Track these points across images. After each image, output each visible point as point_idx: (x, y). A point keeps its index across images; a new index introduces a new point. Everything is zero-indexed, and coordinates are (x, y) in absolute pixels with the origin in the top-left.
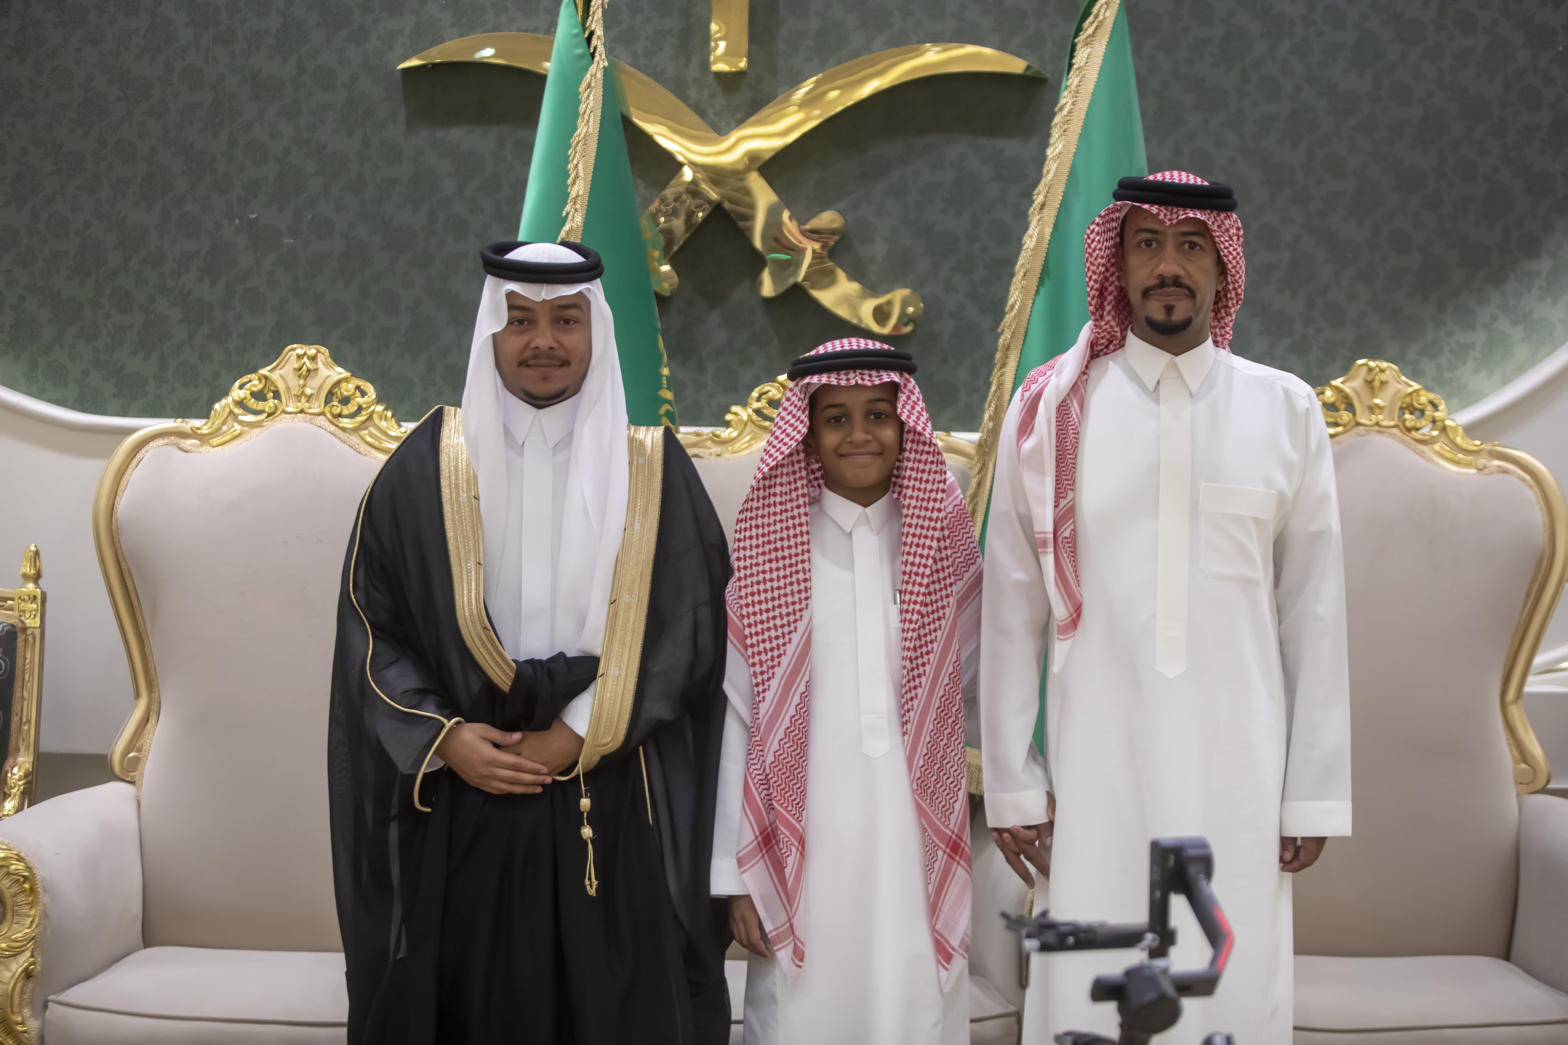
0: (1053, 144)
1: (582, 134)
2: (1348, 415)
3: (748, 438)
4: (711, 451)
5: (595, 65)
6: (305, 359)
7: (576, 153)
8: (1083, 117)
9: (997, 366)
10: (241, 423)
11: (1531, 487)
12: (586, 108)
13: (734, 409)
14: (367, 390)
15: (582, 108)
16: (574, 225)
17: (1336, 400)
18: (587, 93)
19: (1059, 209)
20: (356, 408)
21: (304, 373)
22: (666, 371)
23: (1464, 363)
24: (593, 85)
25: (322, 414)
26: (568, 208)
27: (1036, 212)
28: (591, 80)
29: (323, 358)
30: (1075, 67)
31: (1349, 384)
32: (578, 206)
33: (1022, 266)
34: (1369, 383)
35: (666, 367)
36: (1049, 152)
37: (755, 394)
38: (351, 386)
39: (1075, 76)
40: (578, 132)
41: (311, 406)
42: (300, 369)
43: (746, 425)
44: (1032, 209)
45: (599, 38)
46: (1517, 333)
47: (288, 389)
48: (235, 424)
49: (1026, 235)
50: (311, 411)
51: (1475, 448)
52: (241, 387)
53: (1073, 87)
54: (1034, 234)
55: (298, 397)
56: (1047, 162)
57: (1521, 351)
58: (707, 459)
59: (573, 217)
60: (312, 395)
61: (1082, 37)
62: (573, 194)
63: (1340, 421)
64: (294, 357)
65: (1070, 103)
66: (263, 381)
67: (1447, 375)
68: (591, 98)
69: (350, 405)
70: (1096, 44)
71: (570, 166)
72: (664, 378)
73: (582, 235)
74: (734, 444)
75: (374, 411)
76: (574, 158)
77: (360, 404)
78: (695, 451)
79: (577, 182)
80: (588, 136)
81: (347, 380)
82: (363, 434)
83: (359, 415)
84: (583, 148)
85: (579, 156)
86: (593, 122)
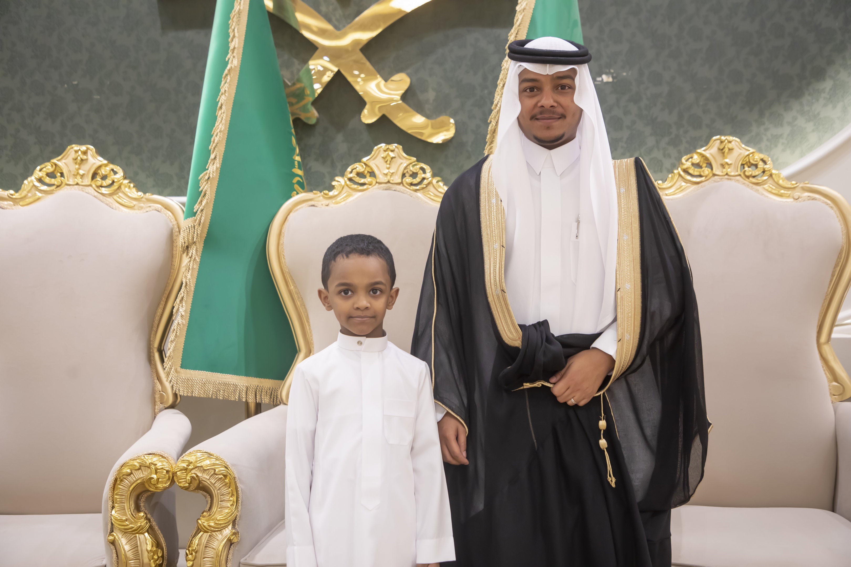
0: (521, 2)
2: (708, 170)
3: (345, 195)
4: (322, 203)
6: (80, 153)
9: (488, 143)
10: (41, 191)
11: (831, 207)
13: (337, 178)
14: (118, 171)
16: (233, 66)
17: (700, 161)
20: (111, 182)
21: (79, 161)
22: (298, 158)
23: (776, 146)
25: (90, 185)
26: (229, 56)
29: (91, 153)
31: (708, 151)
32: (235, 54)
33: (502, 79)
34: (721, 150)
35: (298, 155)
36: (518, 8)
37: (349, 169)
38: (108, 169)
40: (234, 10)
41: (83, 181)
42: (76, 159)
43: (343, 188)
46: (810, 126)
47: (70, 171)
48: (37, 193)
49: (504, 61)
50: (83, 184)
51: (792, 186)
52: (41, 170)
55: (75, 176)
56: (516, 15)
57: (812, 138)
58: (320, 208)
59: (232, 61)
60: (84, 174)
62: (232, 48)
63: (702, 174)
64: (74, 152)
66: (54, 166)
69: (107, 180)
71: (230, 30)
72: (296, 162)
73: (239, 73)
74: (337, 199)
75: (121, 184)
76: (232, 25)
77: (113, 179)
78: (312, 203)
79: (234, 40)
80: (241, 12)
81: (106, 165)
82: (115, 197)
83: (113, 186)
84: (238, 19)
85: (236, 25)
86: (244, 4)
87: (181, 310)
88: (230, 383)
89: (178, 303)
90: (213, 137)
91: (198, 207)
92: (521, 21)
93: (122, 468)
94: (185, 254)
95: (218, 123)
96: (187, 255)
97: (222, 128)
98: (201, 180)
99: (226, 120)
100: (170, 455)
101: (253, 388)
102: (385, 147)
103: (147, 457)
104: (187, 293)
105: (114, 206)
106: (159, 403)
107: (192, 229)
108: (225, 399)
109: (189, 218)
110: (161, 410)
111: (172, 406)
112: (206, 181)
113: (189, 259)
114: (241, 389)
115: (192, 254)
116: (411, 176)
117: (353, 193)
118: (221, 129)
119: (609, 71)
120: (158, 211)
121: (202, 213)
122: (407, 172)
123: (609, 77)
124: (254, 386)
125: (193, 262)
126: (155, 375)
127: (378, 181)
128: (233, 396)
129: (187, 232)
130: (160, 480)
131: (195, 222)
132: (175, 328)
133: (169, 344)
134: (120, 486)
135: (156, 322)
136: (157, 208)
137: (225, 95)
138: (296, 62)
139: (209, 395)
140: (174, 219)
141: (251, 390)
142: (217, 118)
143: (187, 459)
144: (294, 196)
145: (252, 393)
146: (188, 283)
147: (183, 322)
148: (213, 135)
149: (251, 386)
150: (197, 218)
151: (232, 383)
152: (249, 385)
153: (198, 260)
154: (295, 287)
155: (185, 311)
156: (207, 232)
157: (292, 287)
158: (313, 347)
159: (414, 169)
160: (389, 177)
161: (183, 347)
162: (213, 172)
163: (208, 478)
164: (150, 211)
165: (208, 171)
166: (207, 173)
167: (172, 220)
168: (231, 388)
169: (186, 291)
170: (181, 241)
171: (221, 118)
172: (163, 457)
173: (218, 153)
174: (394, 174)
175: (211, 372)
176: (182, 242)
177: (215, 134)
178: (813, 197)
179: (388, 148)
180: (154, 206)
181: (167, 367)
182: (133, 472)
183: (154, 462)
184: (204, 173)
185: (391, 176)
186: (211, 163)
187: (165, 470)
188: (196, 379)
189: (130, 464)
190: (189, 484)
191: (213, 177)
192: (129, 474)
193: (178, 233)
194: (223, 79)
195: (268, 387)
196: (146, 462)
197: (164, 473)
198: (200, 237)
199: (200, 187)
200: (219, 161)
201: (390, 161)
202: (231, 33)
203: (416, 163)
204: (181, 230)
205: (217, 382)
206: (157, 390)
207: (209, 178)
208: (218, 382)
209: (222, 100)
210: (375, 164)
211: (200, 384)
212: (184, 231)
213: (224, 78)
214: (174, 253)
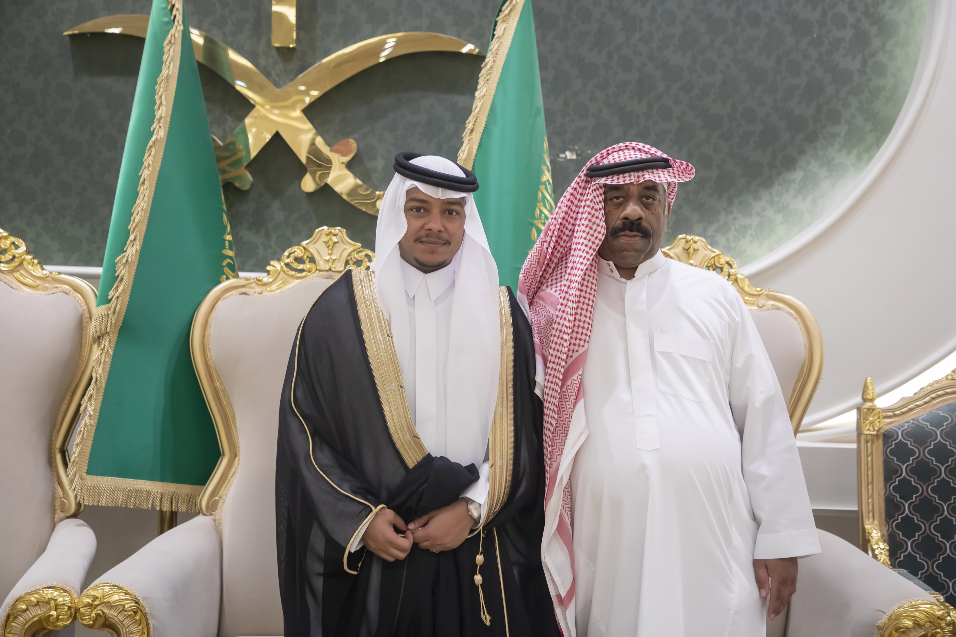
0: (480, 88)
1: (165, 75)
3: (281, 282)
4: (255, 290)
5: (174, 28)
7: (160, 88)
8: (500, 71)
11: (795, 318)
12: (168, 57)
13: (272, 263)
14: (20, 245)
15: (165, 57)
16: (158, 137)
18: (168, 47)
19: (483, 133)
20: (11, 257)
22: (229, 237)
23: (744, 237)
24: (173, 41)
26: (154, 125)
27: (467, 135)
28: (171, 38)
30: (495, 37)
31: (672, 251)
32: (161, 124)
34: (686, 250)
35: (229, 234)
36: (477, 94)
37: (286, 253)
38: (8, 242)
39: (495, 42)
40: (162, 74)
43: (279, 274)
44: (465, 133)
45: (177, 9)
46: (779, 218)
49: (460, 150)
51: (757, 293)
53: (494, 50)
54: (465, 149)
56: (475, 101)
57: (781, 230)
58: (252, 296)
59: (158, 131)
61: (502, 15)
62: (158, 116)
65: (492, 61)
67: (733, 245)
68: (171, 50)
69: (6, 255)
70: (510, 21)
71: (157, 97)
72: (227, 242)
73: (166, 145)
74: (271, 286)
75: (24, 259)
76: (159, 91)
77: (14, 254)
78: (244, 290)
79: (161, 108)
80: (169, 77)
81: (6, 238)
82: (17, 275)
83: (14, 262)
84: (165, 85)
85: (163, 91)
86: (173, 68)
87: (89, 409)
88: (142, 490)
89: (86, 400)
90: (133, 216)
91: (113, 294)
92: (480, 109)
93: (17, 603)
94: (96, 345)
95: (140, 200)
96: (99, 345)
97: (144, 205)
98: (118, 264)
99: (148, 197)
100: (72, 588)
101: (168, 495)
102: (328, 231)
103: (46, 590)
104: (97, 390)
105: (14, 285)
106: (59, 511)
107: (105, 318)
108: (136, 507)
109: (103, 305)
110: (61, 520)
111: (74, 516)
112: (123, 265)
113: (101, 351)
114: (155, 496)
115: (105, 345)
116: (354, 263)
117: (290, 280)
118: (143, 207)
119: (574, 147)
120: (66, 293)
121: (118, 300)
122: (351, 259)
123: (573, 154)
124: (170, 492)
125: (106, 354)
126: (56, 479)
127: (318, 268)
128: (145, 503)
129: (100, 321)
130: (60, 617)
131: (110, 311)
132: (82, 429)
133: (74, 447)
134: (13, 624)
135: (60, 419)
136: (65, 289)
137: (149, 170)
138: (229, 119)
139: (118, 504)
140: (84, 303)
141: (166, 497)
142: (138, 195)
143: (93, 593)
144: (224, 281)
145: (167, 500)
146: (99, 379)
147: (91, 423)
148: (133, 214)
149: (166, 492)
150: (112, 306)
151: (145, 490)
152: (165, 492)
153: (111, 352)
154: (221, 384)
155: (94, 410)
156: (123, 321)
157: (218, 384)
158: (239, 451)
159: (358, 255)
160: (330, 264)
161: (90, 450)
162: (132, 255)
163: (116, 615)
164: (57, 293)
165: (126, 254)
166: (125, 256)
167: (82, 305)
168: (144, 495)
169: (96, 387)
170: (92, 329)
171: (143, 194)
172: (65, 591)
173: (138, 233)
174: (337, 261)
175: (121, 478)
176: (93, 332)
177: (136, 212)
178: (777, 306)
179: (331, 232)
180: (61, 287)
181: (71, 473)
182: (29, 608)
183: (54, 597)
184: (122, 255)
185: (333, 263)
186: (130, 244)
187: (66, 606)
188: (104, 486)
189: (26, 599)
190: (93, 621)
191: (132, 260)
192: (25, 611)
193: (89, 320)
194: (146, 151)
195: (186, 494)
196: (45, 598)
197: (65, 610)
198: (115, 326)
199: (116, 271)
200: (139, 243)
201: (333, 247)
202: (157, 100)
203: (361, 249)
204: (93, 319)
205: (127, 489)
206: (57, 496)
207: (127, 261)
208: (129, 488)
209: (144, 175)
210: (315, 249)
211: (108, 491)
212: (96, 319)
213: (148, 150)
214: (84, 341)
